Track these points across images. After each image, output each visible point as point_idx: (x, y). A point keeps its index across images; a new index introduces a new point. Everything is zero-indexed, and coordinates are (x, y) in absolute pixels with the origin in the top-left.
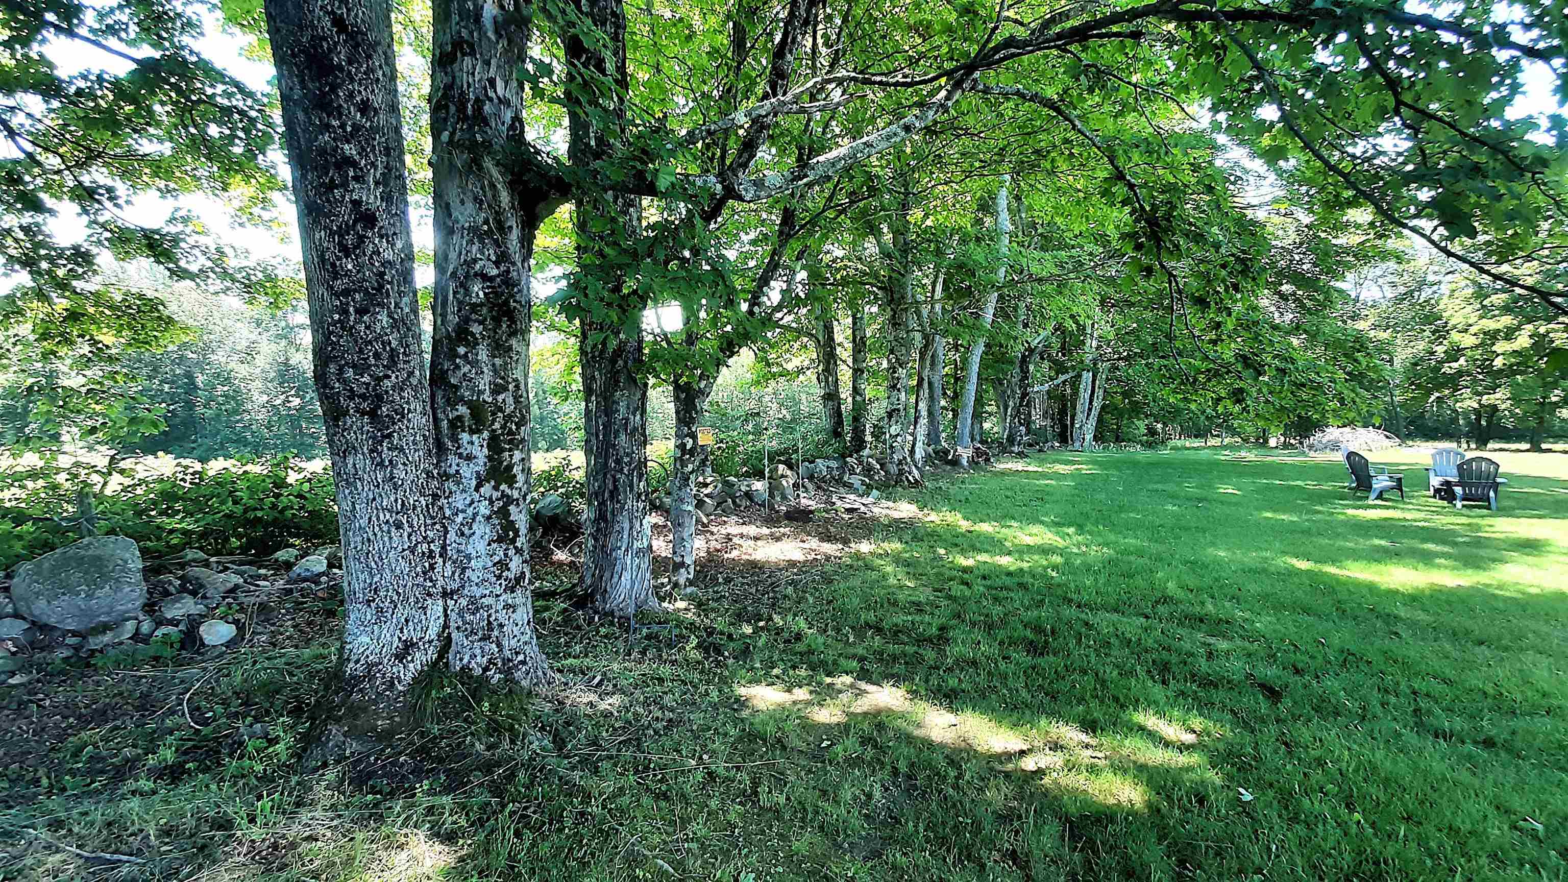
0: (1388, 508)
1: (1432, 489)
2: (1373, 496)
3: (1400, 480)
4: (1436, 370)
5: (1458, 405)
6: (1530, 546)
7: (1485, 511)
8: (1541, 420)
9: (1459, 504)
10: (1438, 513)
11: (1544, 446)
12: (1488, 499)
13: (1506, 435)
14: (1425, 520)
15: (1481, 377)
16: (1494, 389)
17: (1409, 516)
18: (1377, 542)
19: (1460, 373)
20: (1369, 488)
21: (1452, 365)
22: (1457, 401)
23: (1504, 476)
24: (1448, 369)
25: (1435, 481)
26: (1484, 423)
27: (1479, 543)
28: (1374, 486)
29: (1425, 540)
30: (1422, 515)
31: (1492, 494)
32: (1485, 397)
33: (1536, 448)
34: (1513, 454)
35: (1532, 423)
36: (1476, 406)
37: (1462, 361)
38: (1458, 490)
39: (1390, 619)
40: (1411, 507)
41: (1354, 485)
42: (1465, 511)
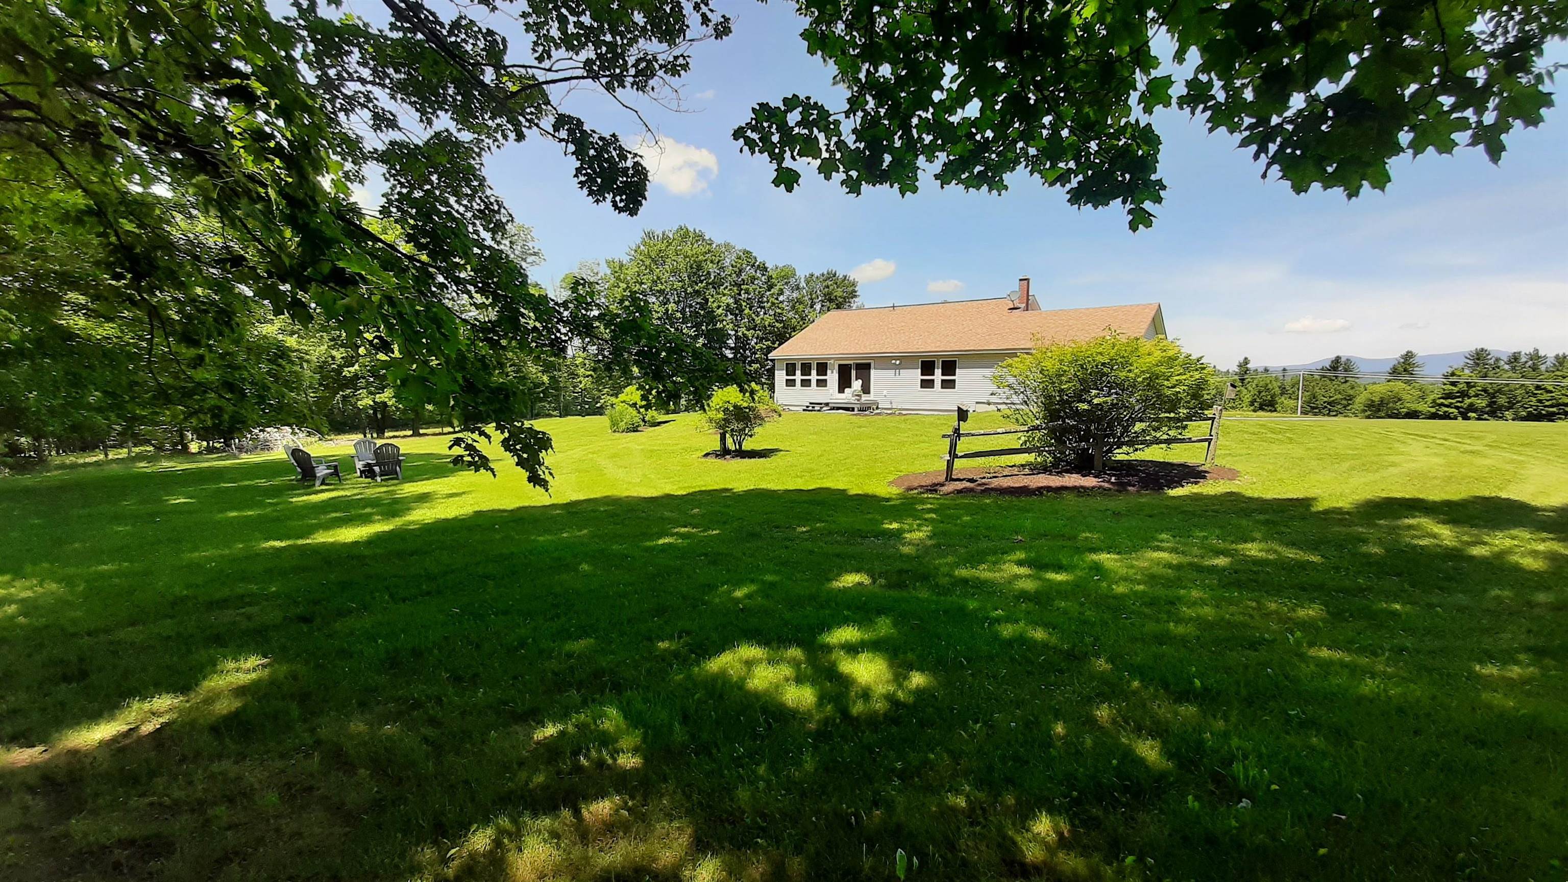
0: (332, 490)
1: (358, 471)
2: (318, 483)
3: (336, 467)
4: (339, 371)
5: (359, 403)
6: (424, 498)
7: (396, 482)
8: (417, 413)
9: (379, 479)
10: (368, 488)
11: (421, 431)
12: (396, 473)
13: (397, 425)
14: (361, 494)
15: (372, 379)
16: (382, 389)
17: (348, 493)
18: (334, 515)
19: (356, 377)
20: (314, 476)
21: (350, 369)
22: (358, 400)
23: (403, 455)
24: (348, 372)
25: (359, 465)
26: (379, 416)
27: (396, 501)
28: (318, 475)
29: (364, 507)
30: (355, 491)
31: (398, 468)
32: (378, 396)
33: (416, 434)
34: (404, 440)
35: (412, 416)
36: (372, 403)
37: (356, 367)
38: (377, 469)
39: (360, 558)
40: (347, 486)
41: (299, 477)
42: (383, 483)
